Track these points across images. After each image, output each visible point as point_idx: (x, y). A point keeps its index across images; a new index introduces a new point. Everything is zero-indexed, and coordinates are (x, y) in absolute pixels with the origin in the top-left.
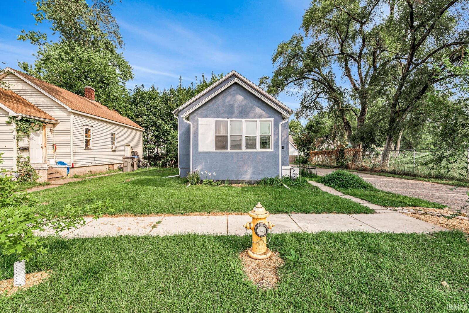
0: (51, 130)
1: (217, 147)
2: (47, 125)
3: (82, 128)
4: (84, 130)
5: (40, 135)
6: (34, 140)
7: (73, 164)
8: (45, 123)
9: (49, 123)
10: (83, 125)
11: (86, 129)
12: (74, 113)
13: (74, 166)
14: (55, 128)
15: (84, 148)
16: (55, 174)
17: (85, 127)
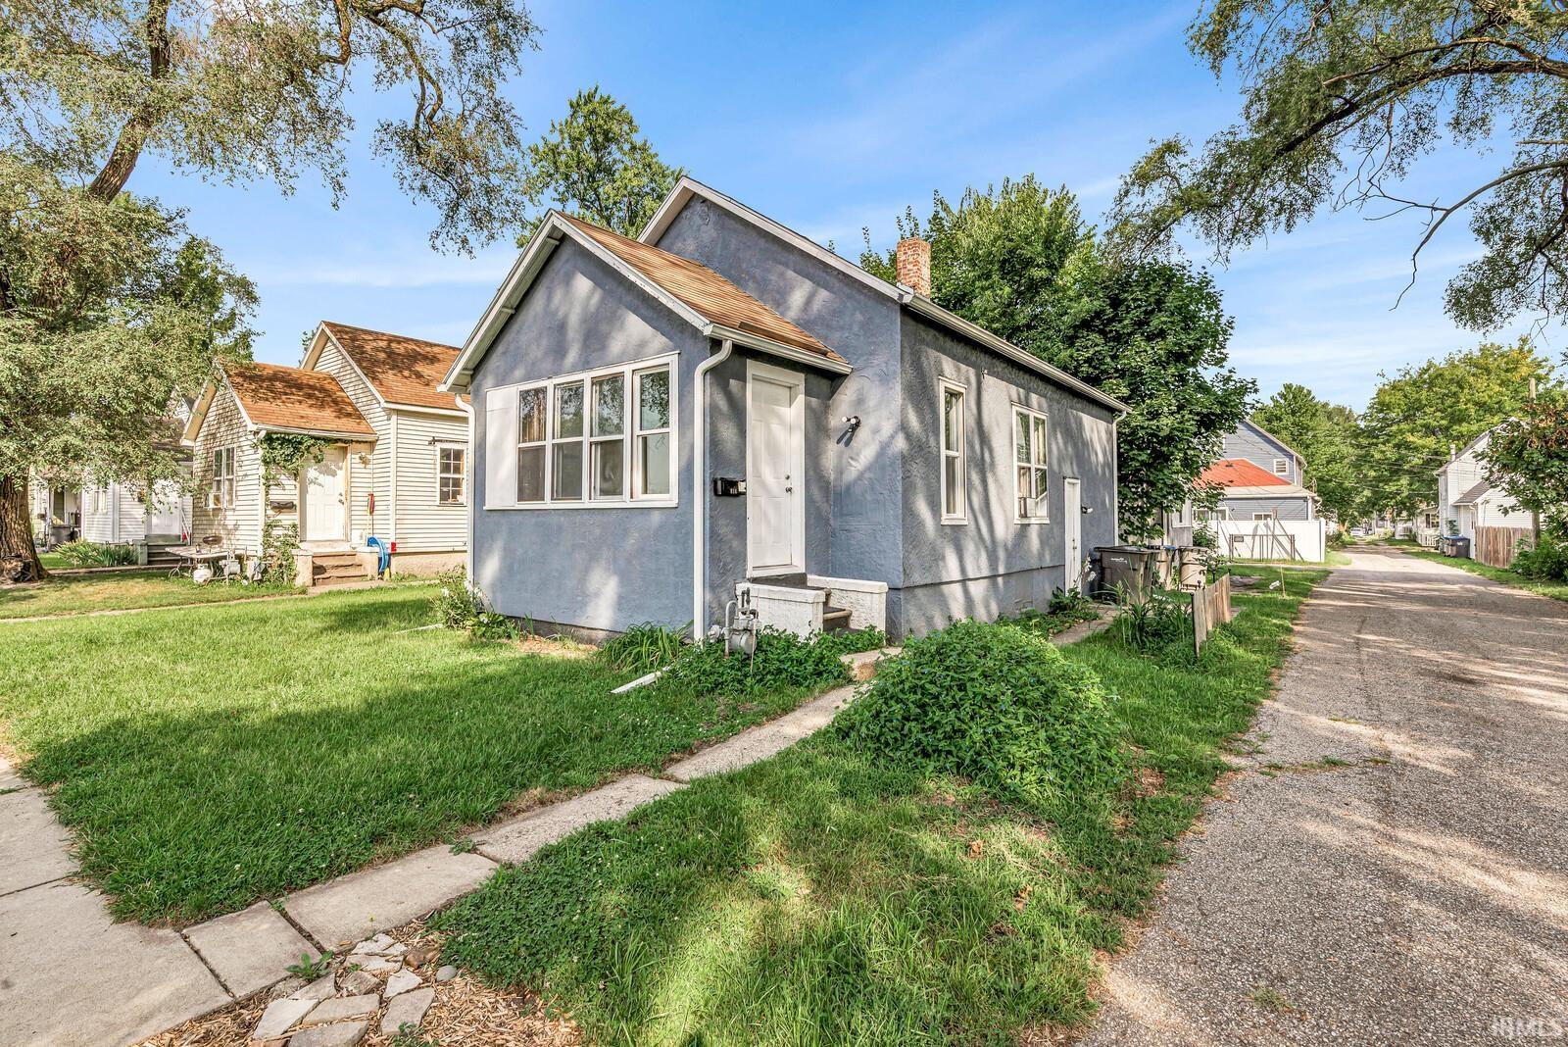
0: (360, 458)
1: (521, 496)
2: (351, 447)
3: (431, 448)
4: (438, 453)
5: (338, 472)
6: (320, 485)
7: (394, 545)
8: (345, 442)
9: (357, 442)
10: (434, 441)
11: (443, 450)
12: (399, 412)
13: (398, 551)
14: (375, 452)
15: (438, 503)
16: (350, 568)
17: (439, 446)
